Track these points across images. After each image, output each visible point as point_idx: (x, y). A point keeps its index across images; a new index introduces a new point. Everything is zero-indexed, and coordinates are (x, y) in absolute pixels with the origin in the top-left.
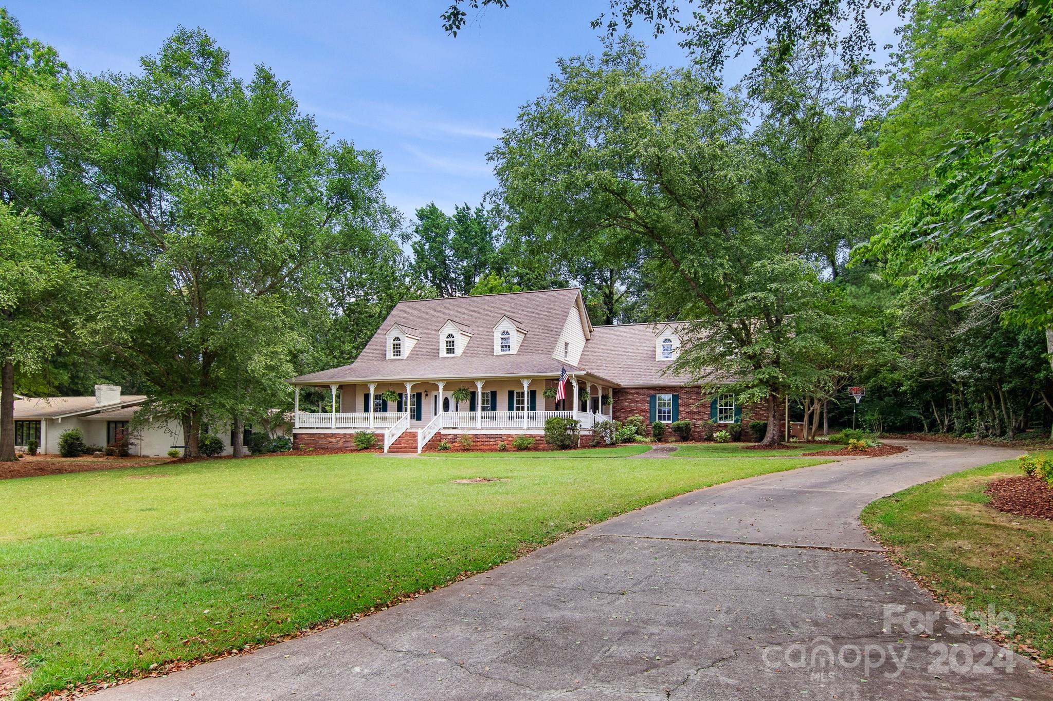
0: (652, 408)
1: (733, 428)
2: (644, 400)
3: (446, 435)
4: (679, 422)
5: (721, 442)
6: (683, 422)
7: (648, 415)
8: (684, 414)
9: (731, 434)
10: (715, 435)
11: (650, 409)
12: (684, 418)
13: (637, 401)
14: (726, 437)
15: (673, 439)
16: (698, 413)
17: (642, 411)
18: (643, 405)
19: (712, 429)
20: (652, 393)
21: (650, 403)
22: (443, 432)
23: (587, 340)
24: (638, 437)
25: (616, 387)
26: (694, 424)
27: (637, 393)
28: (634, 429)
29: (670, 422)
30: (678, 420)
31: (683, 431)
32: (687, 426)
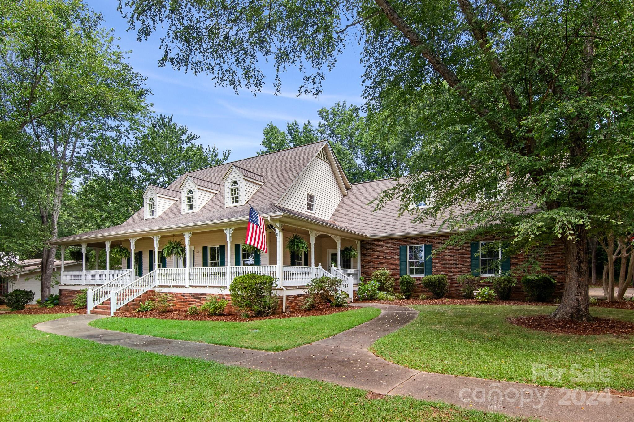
0: (403, 260)
1: (499, 283)
2: (393, 252)
3: (160, 294)
4: (431, 276)
5: (483, 302)
6: (436, 276)
7: (398, 268)
8: (438, 266)
9: (497, 291)
10: (475, 293)
11: (400, 262)
12: (438, 272)
13: (386, 253)
14: (490, 295)
15: (424, 295)
16: (455, 265)
17: (392, 264)
18: (393, 258)
19: (472, 285)
20: (402, 244)
21: (400, 255)
22: (157, 290)
23: (344, 196)
24: (382, 294)
25: (363, 239)
26: (451, 278)
27: (386, 245)
28: (377, 284)
29: (423, 276)
30: (432, 273)
31: (435, 287)
32: (440, 281)
